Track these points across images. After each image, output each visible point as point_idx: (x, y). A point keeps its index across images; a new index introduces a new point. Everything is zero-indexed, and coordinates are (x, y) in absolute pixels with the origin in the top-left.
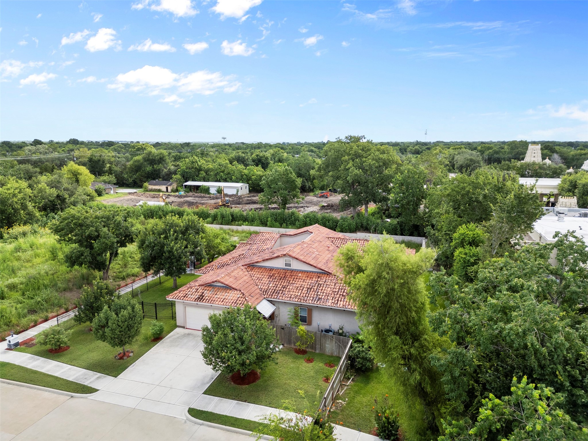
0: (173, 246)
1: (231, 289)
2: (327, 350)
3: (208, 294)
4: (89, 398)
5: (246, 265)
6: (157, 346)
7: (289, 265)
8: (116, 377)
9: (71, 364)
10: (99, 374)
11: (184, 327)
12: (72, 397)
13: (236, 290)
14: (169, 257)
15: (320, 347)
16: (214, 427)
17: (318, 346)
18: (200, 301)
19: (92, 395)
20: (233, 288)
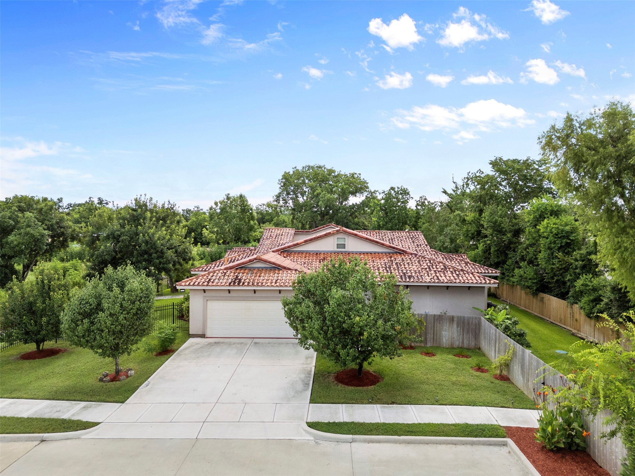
0: (153, 234)
1: (279, 270)
2: (444, 340)
3: (244, 276)
4: (83, 437)
5: (277, 251)
6: (173, 359)
7: (343, 246)
8: (123, 402)
9: (13, 396)
10: (83, 404)
11: (203, 336)
12: (43, 441)
13: (290, 269)
14: (146, 252)
15: (434, 337)
16: (379, 442)
17: (430, 336)
18: (239, 284)
19: (90, 432)
20: (285, 268)
